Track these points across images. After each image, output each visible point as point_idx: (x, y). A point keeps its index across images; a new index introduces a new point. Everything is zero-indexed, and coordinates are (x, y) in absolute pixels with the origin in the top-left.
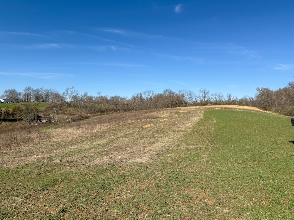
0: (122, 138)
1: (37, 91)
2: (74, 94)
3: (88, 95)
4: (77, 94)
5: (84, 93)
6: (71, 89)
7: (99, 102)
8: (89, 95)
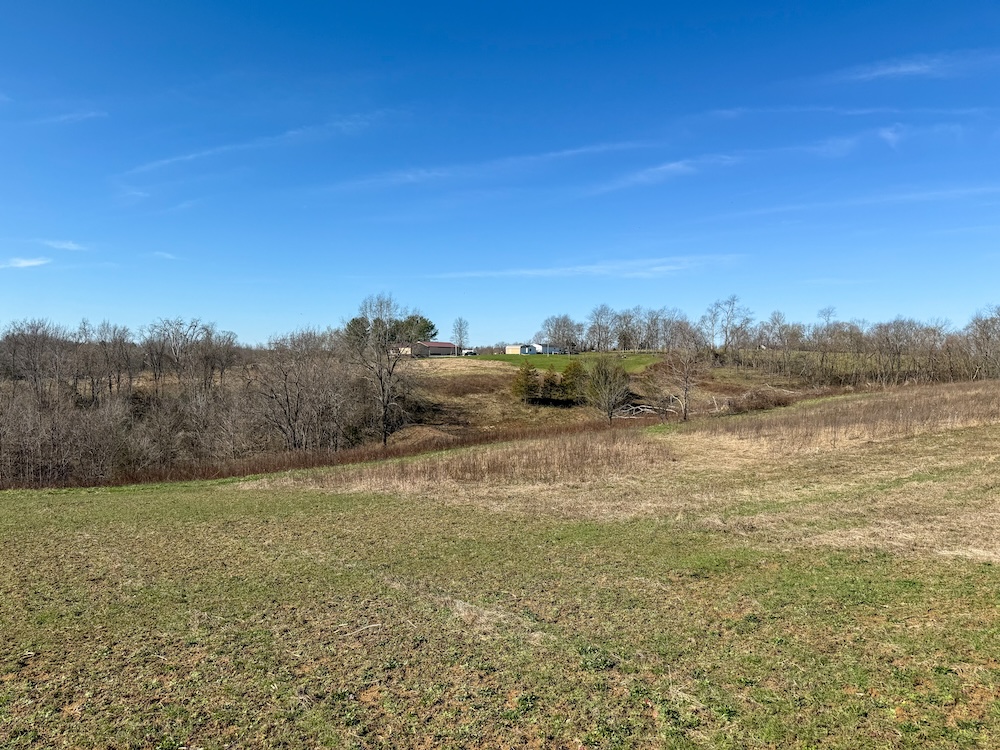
0: (920, 480)
1: (625, 318)
2: (737, 322)
3: (786, 323)
4: (748, 321)
5: (770, 316)
6: (726, 304)
7: (825, 345)
8: (790, 320)
